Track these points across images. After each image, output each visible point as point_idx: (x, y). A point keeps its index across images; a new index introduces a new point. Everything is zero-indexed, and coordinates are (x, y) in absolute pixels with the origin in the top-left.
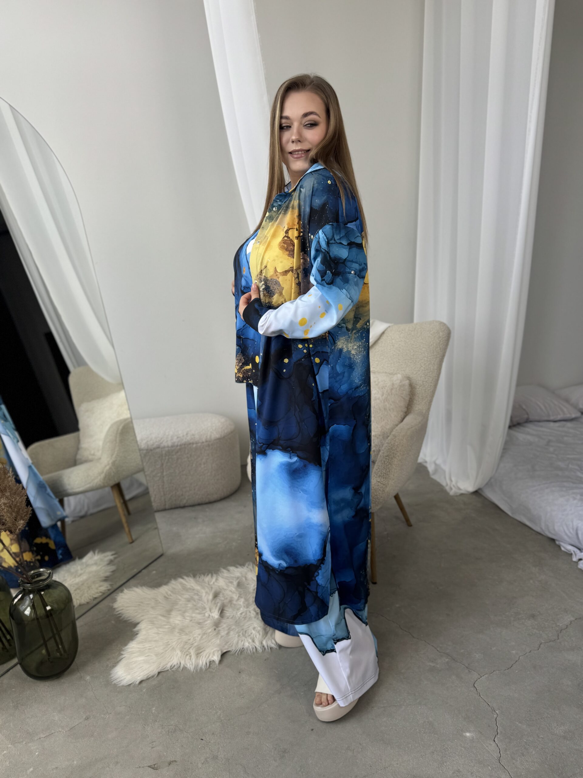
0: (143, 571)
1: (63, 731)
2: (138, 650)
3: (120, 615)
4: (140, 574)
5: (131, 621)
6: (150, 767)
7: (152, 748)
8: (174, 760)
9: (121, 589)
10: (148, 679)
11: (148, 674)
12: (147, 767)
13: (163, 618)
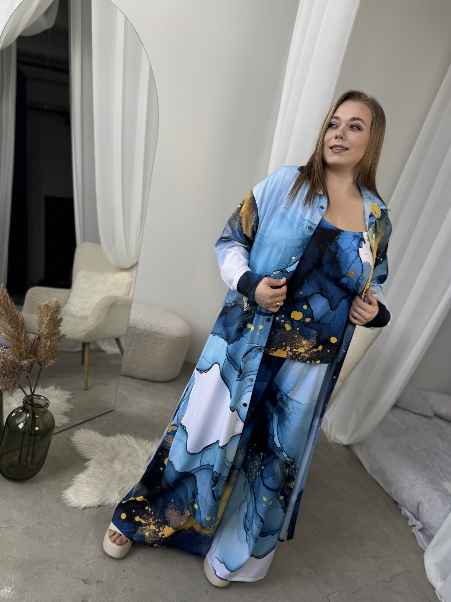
0: (97, 418)
1: (19, 527)
2: (86, 481)
3: (74, 448)
4: (94, 420)
5: (82, 456)
6: (82, 580)
7: (86, 565)
8: (101, 580)
9: (78, 426)
10: (89, 508)
11: (91, 504)
13: (108, 462)
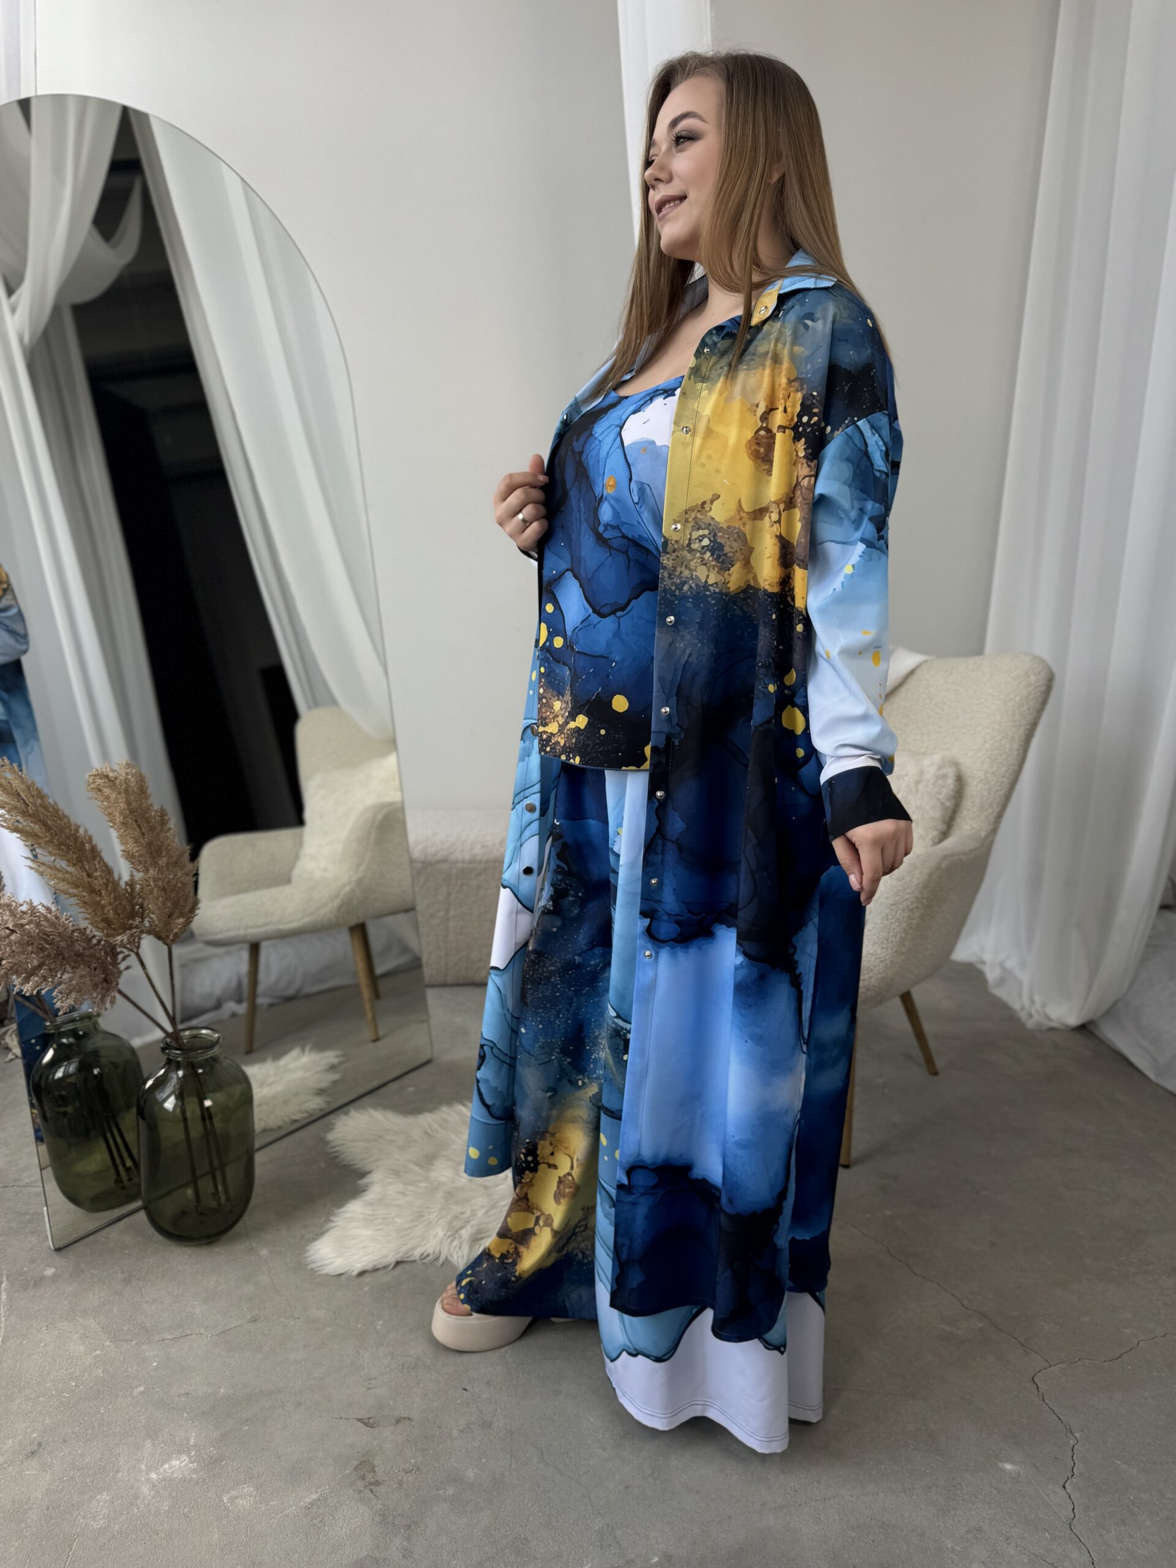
0: (391, 1085)
1: (206, 1333)
2: (361, 1216)
3: (337, 1154)
4: (383, 1090)
5: (355, 1167)
6: (359, 1420)
7: (369, 1389)
8: (407, 1416)
9: (345, 1109)
10: (375, 1270)
11: (377, 1260)
12: (355, 1420)
13: (416, 1169)
